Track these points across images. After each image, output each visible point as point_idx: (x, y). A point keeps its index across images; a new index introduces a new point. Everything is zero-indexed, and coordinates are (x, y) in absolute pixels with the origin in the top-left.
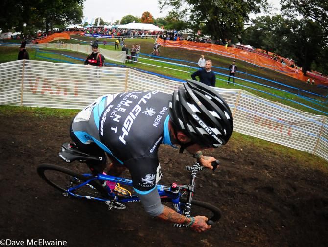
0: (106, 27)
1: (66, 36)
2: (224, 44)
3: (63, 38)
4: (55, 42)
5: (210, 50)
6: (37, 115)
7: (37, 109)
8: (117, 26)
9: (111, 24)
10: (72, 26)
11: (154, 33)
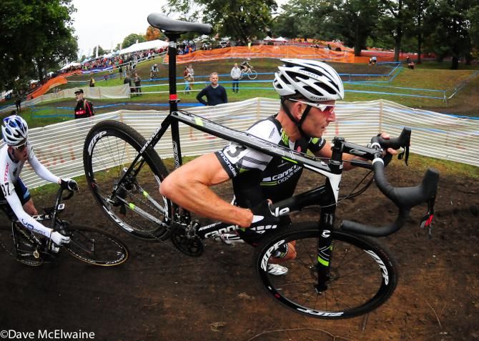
0: (105, 56)
1: (61, 80)
2: (246, 44)
3: (59, 84)
4: (51, 91)
5: (229, 56)
6: (40, 197)
7: (39, 189)
8: (118, 51)
9: (112, 51)
10: (67, 66)
11: (161, 50)
